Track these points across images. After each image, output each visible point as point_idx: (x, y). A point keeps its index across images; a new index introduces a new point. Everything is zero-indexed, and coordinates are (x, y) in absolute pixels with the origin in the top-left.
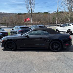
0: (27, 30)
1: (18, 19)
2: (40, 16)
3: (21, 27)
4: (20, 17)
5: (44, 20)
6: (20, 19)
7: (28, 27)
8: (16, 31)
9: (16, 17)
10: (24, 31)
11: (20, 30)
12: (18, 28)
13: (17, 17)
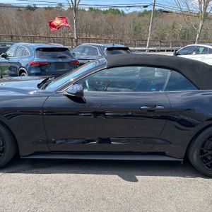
0: (60, 60)
1: (26, 24)
2: (96, 19)
3: (38, 49)
4: (33, 18)
5: (108, 32)
6: (32, 26)
7: (67, 49)
8: (18, 63)
9: (18, 18)
10: (50, 63)
11: (36, 59)
12: (24, 53)
13: (22, 19)
